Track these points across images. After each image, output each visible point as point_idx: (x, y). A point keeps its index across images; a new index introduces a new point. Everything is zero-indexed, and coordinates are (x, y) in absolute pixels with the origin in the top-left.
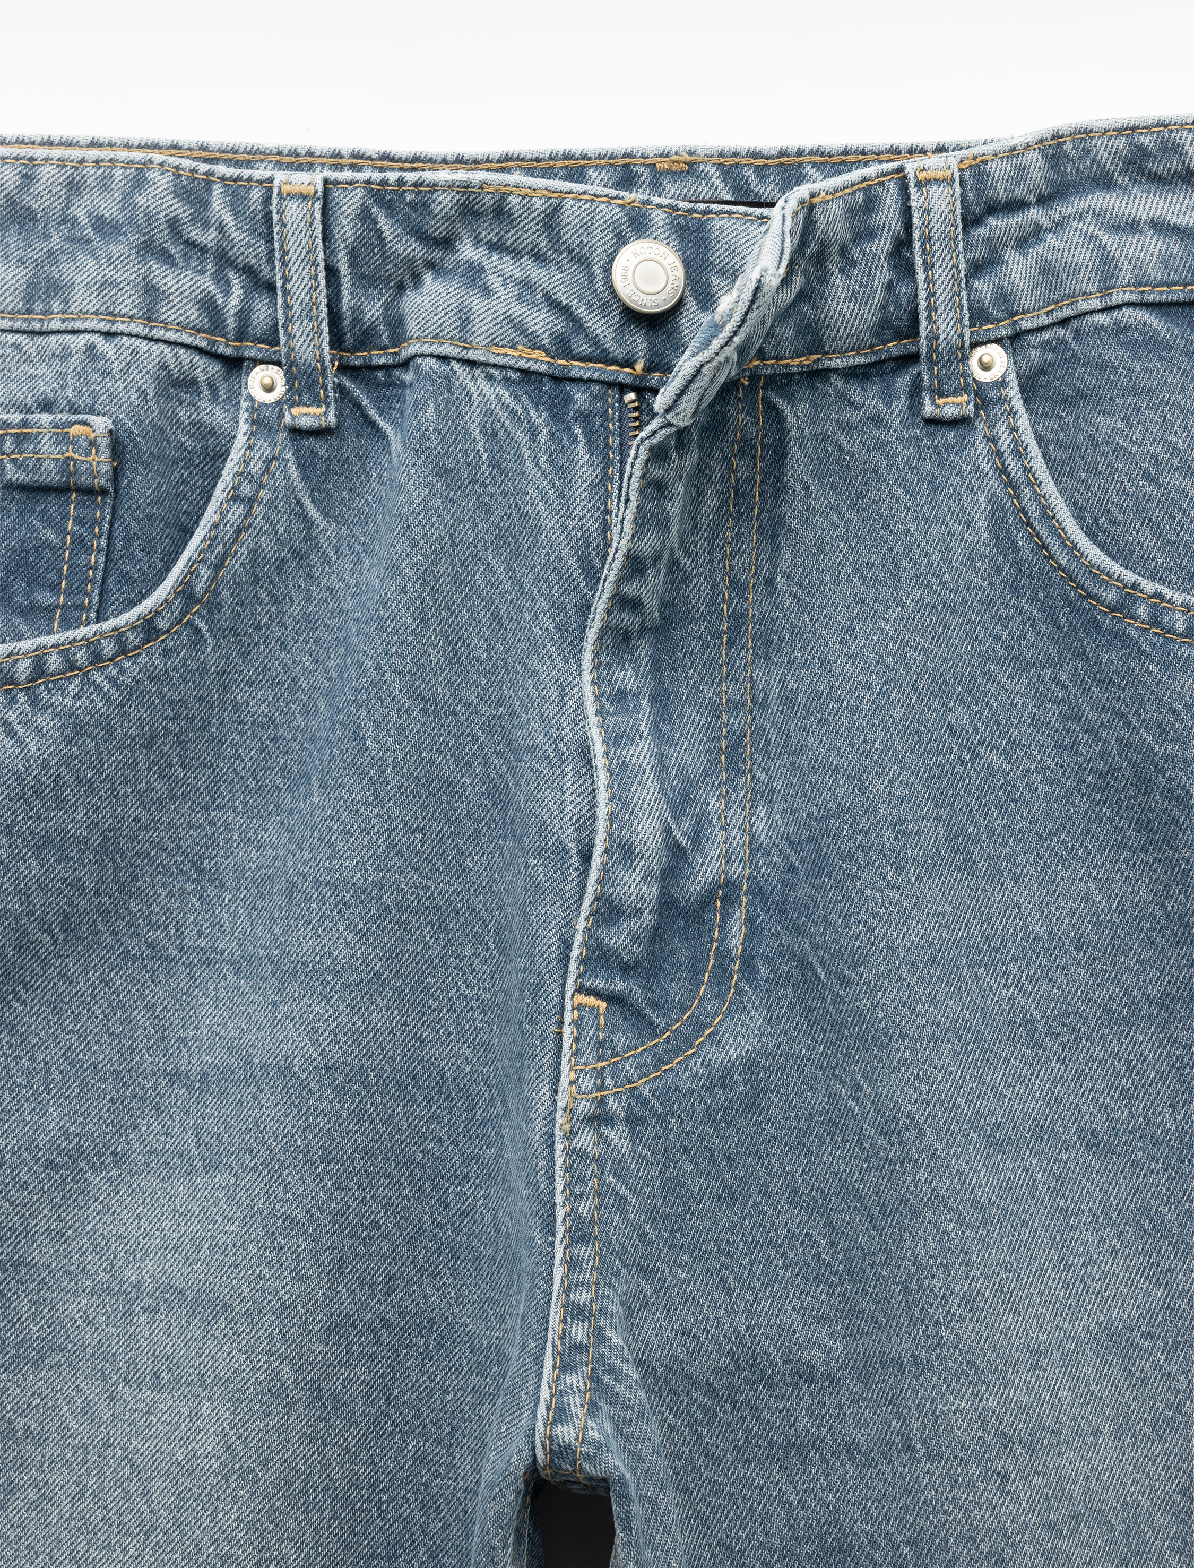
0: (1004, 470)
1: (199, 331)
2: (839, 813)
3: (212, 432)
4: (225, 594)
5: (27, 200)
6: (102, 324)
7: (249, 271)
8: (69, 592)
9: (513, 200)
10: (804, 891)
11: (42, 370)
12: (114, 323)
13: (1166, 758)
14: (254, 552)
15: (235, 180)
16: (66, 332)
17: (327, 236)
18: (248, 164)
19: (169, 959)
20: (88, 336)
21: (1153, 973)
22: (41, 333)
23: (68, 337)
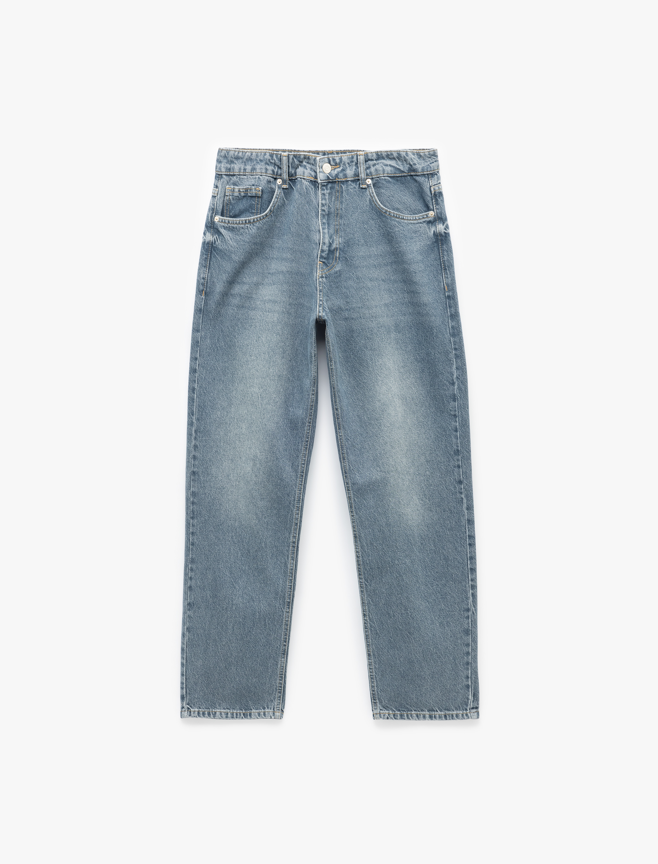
0: (371, 195)
1: (272, 174)
2: (351, 239)
3: (273, 188)
4: (276, 210)
5: (251, 157)
6: (260, 174)
7: (278, 166)
8: (257, 211)
9: (310, 157)
10: (346, 249)
11: (253, 180)
12: (262, 174)
13: (391, 232)
14: (279, 206)
15: (277, 154)
16: (256, 175)
17: (288, 161)
18: (278, 151)
19: (268, 258)
20: (259, 176)
21: (390, 259)
22: (253, 175)
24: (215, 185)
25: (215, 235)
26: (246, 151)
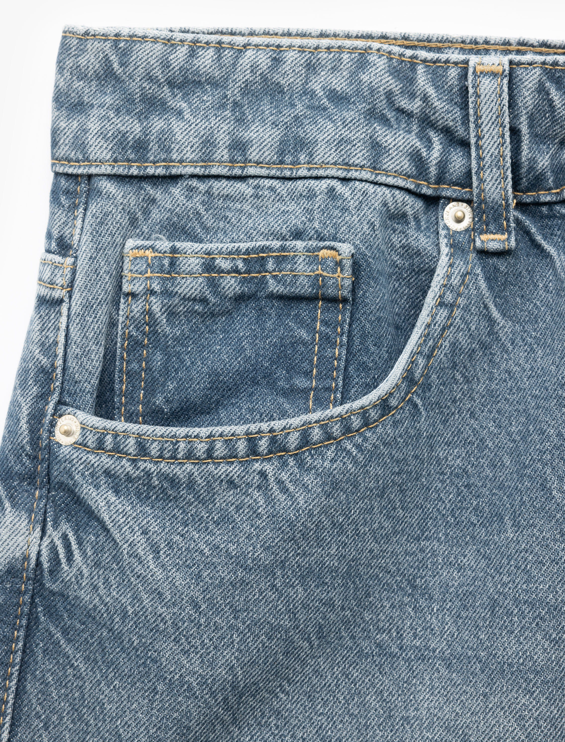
1: (409, 177)
3: (418, 253)
4: (434, 376)
5: (277, 77)
6: (340, 172)
7: (447, 131)
8: (319, 377)
11: (292, 207)
12: (349, 171)
14: (453, 345)
15: (435, 62)
16: (311, 178)
17: (512, 104)
18: (439, 50)
19: (392, 655)
20: (329, 181)
22: (290, 179)
23: (313, 182)
24: (55, 234)
25: (56, 525)
26: (240, 40)
